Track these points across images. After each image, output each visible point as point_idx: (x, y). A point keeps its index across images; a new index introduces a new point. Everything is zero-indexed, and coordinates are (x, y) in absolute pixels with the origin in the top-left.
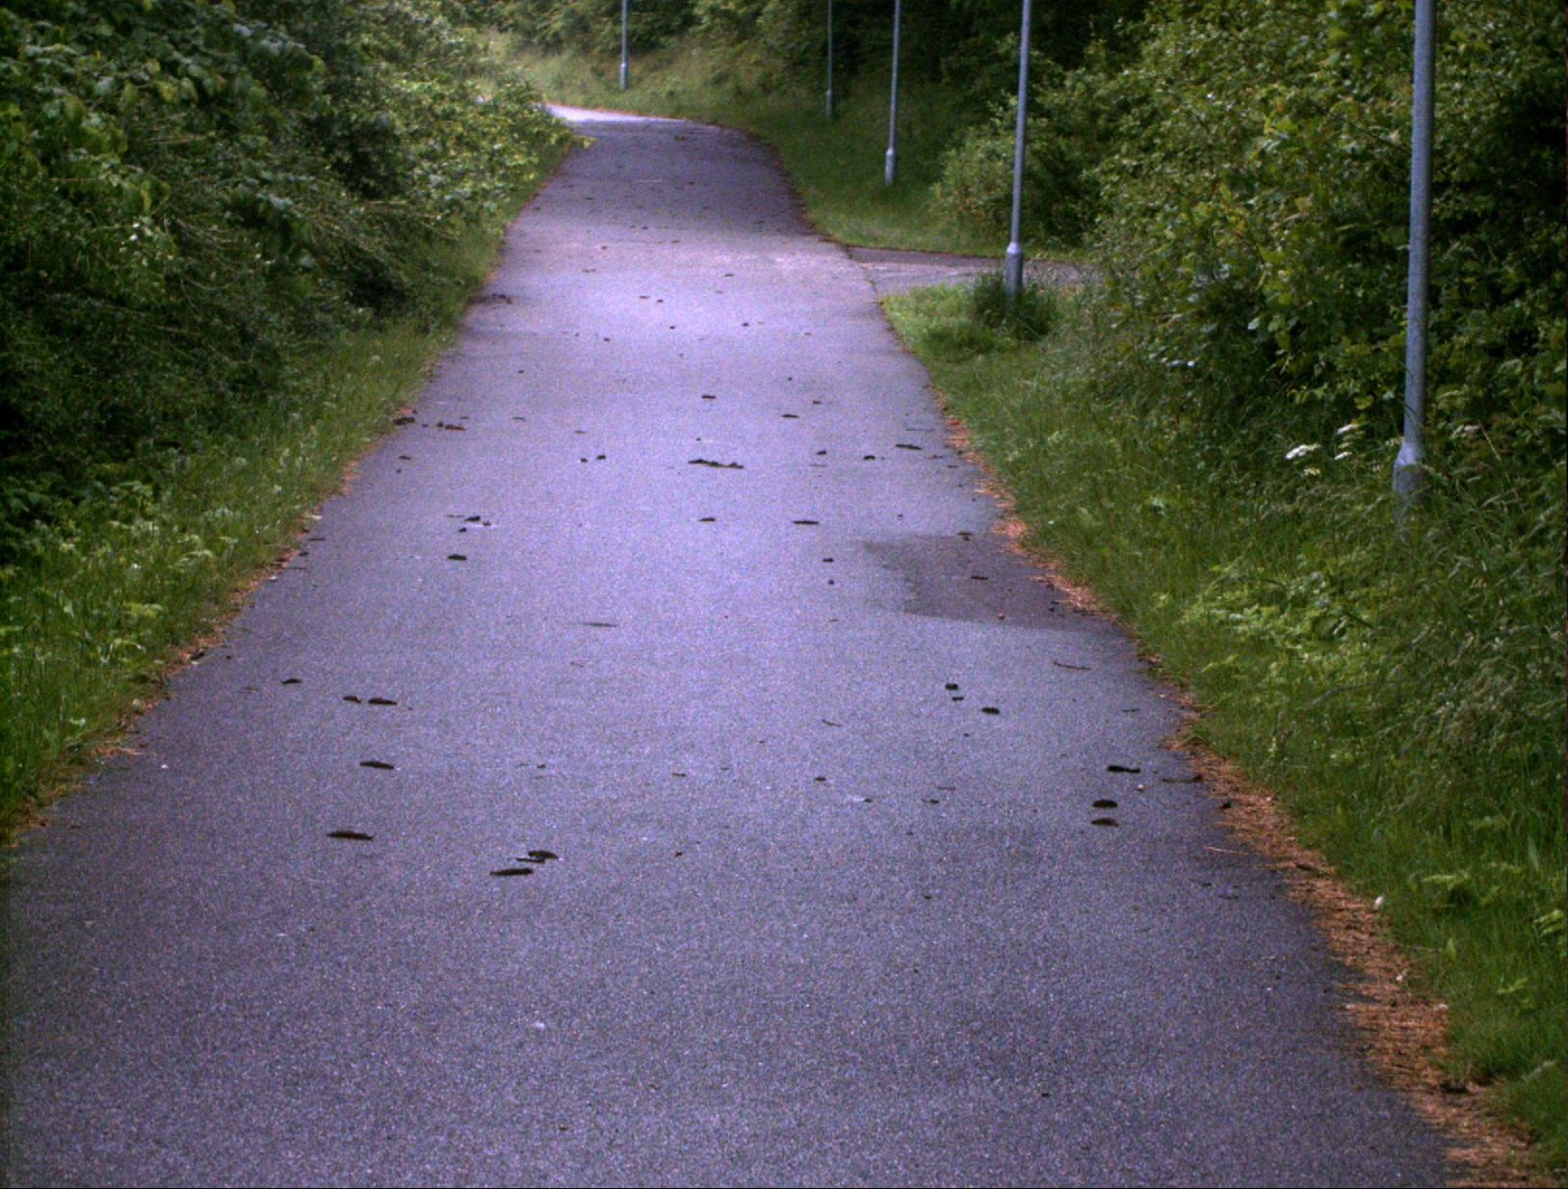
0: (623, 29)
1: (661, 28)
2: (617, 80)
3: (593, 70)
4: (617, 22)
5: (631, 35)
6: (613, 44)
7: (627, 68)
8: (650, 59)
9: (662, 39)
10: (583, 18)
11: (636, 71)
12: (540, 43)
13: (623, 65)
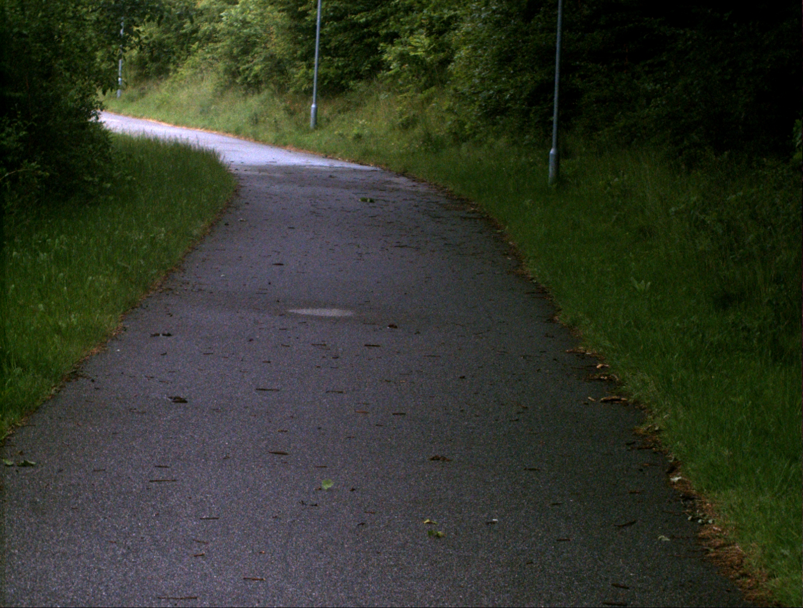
0: (314, 72)
1: (351, 72)
2: (307, 120)
3: (286, 109)
4: (310, 66)
5: (322, 78)
6: (305, 86)
7: (316, 109)
8: (339, 102)
9: (352, 83)
10: (280, 61)
11: (326, 112)
12: (242, 84)
13: (313, 106)
